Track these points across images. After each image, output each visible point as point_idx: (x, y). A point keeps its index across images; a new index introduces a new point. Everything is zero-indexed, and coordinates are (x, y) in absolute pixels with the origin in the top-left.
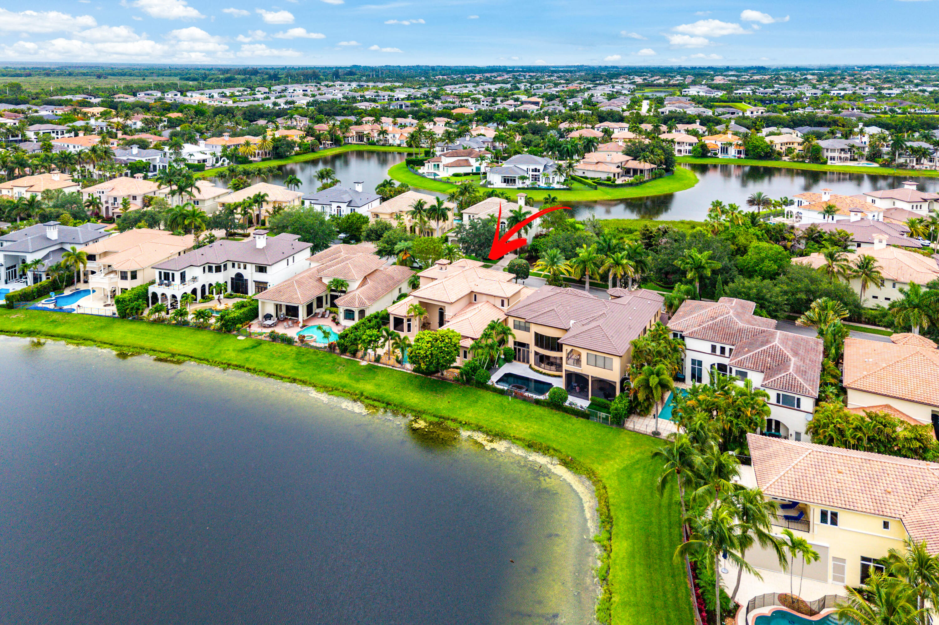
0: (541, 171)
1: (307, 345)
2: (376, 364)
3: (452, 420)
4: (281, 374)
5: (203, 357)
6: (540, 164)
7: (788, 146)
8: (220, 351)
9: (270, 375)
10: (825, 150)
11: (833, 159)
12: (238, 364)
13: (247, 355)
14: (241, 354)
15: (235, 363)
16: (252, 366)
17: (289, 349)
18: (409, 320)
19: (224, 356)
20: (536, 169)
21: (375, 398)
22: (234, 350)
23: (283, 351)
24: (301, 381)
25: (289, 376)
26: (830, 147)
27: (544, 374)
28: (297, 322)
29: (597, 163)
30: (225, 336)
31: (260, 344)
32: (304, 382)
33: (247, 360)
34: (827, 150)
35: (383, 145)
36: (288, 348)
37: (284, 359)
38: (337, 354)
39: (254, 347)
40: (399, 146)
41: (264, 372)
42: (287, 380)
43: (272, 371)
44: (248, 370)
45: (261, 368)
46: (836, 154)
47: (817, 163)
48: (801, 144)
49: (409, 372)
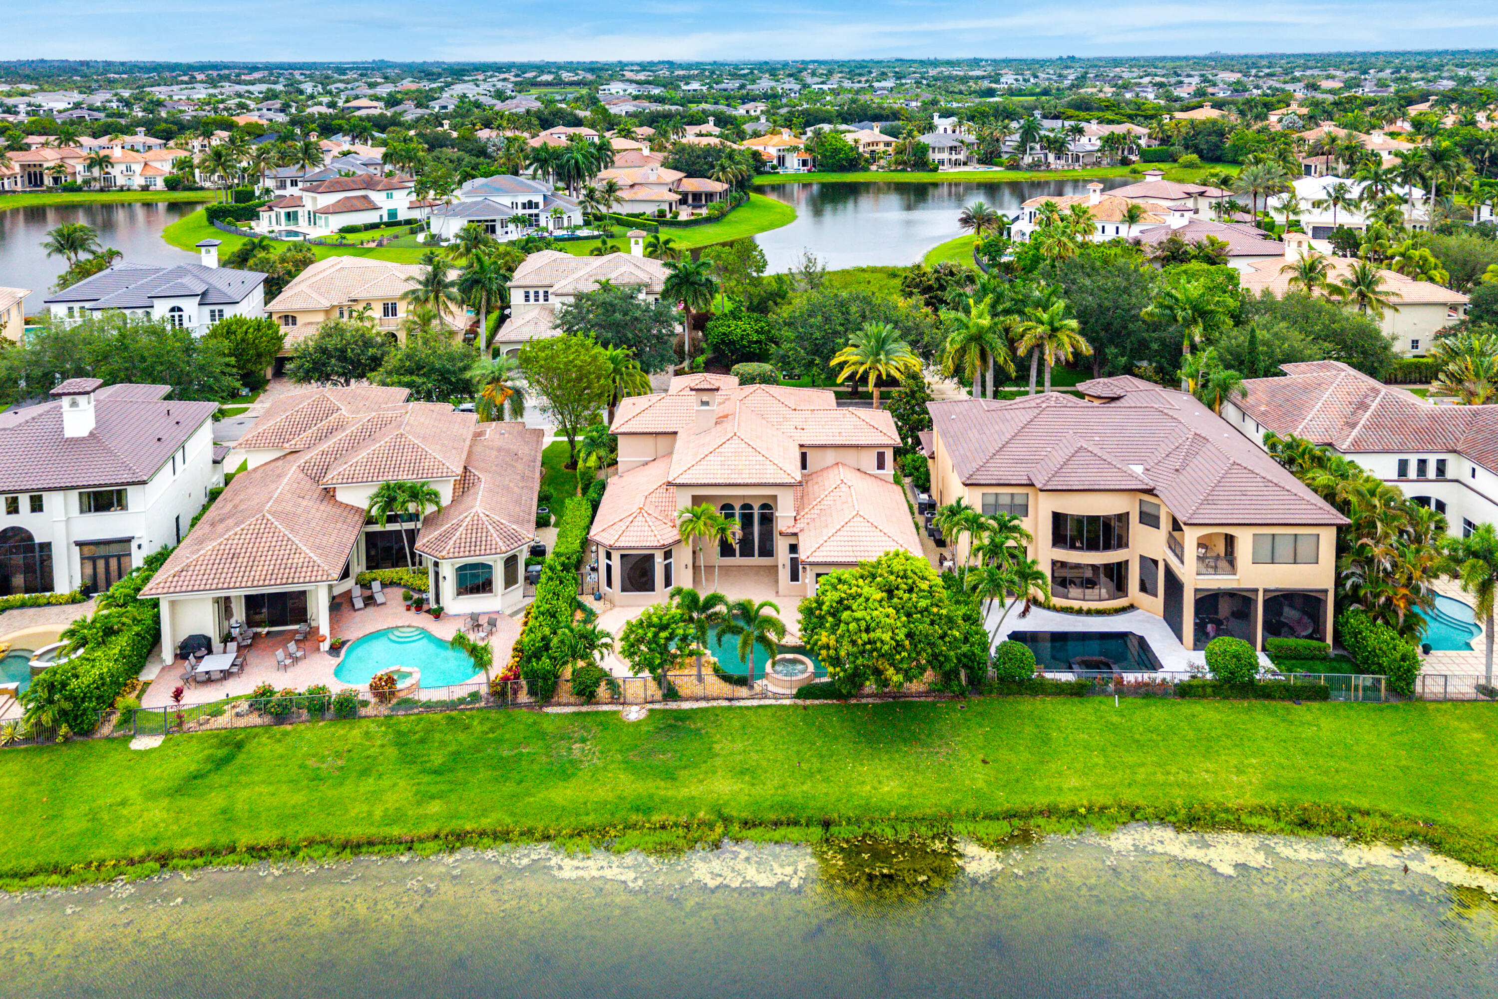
0: (541, 206)
1: (408, 704)
2: (673, 705)
3: (1041, 813)
4: (395, 831)
5: (29, 864)
6: (536, 191)
7: (871, 148)
8: (93, 817)
9: (355, 847)
10: (931, 150)
11: (942, 162)
12: (201, 844)
13: (218, 800)
14: (184, 802)
15: (187, 844)
16: (266, 836)
17: (356, 732)
18: (668, 555)
19: (121, 833)
20: (530, 202)
21: (773, 816)
22: (151, 796)
23: (340, 746)
24: (482, 834)
25: (431, 828)
26: (937, 145)
27: (1100, 613)
28: (311, 637)
29: (632, 186)
30: (76, 751)
31: (239, 746)
32: (502, 836)
33: (227, 815)
34: (934, 149)
35: (102, 190)
36: (353, 733)
37: (365, 773)
38: (528, 706)
39: (220, 763)
40: (145, 188)
41: (328, 843)
42: (432, 845)
43: (357, 832)
44: (258, 852)
45: (306, 832)
46: (945, 156)
47: (924, 171)
48: (888, 144)
49: (787, 702)
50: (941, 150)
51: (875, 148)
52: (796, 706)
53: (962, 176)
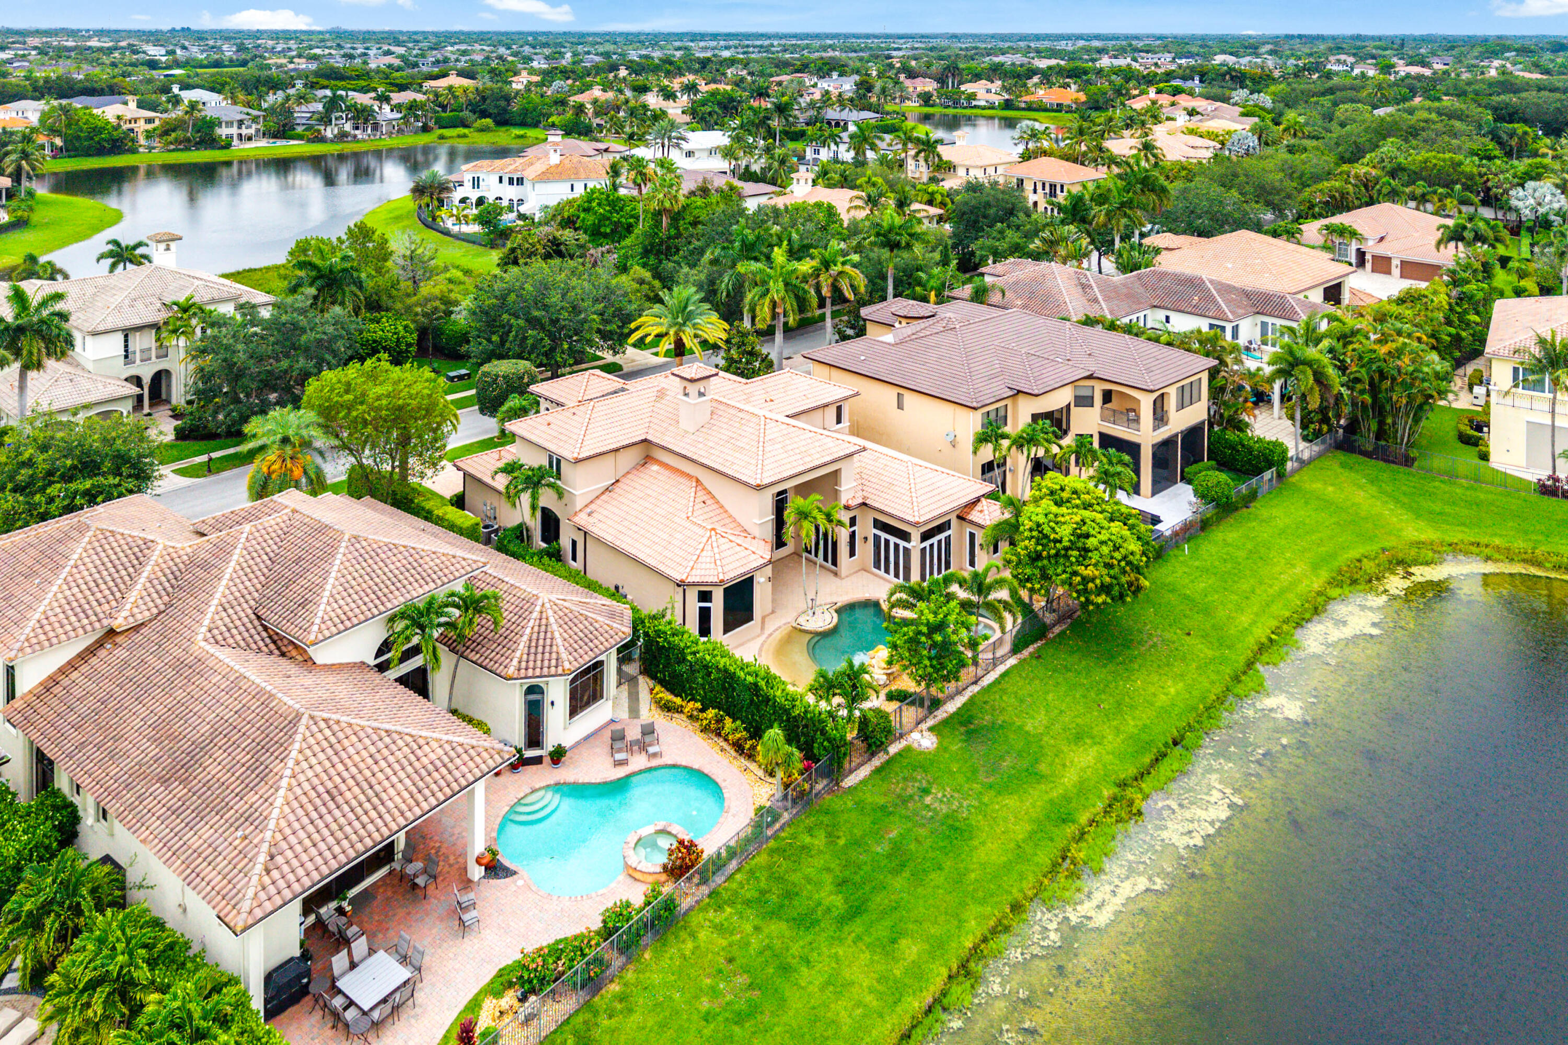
7: (130, 126)
11: (231, 138)
26: (224, 118)
46: (234, 131)
47: (213, 148)
48: (149, 121)
49: (1012, 661)
50: (229, 124)
51: (133, 125)
52: (1022, 662)
53: (252, 153)
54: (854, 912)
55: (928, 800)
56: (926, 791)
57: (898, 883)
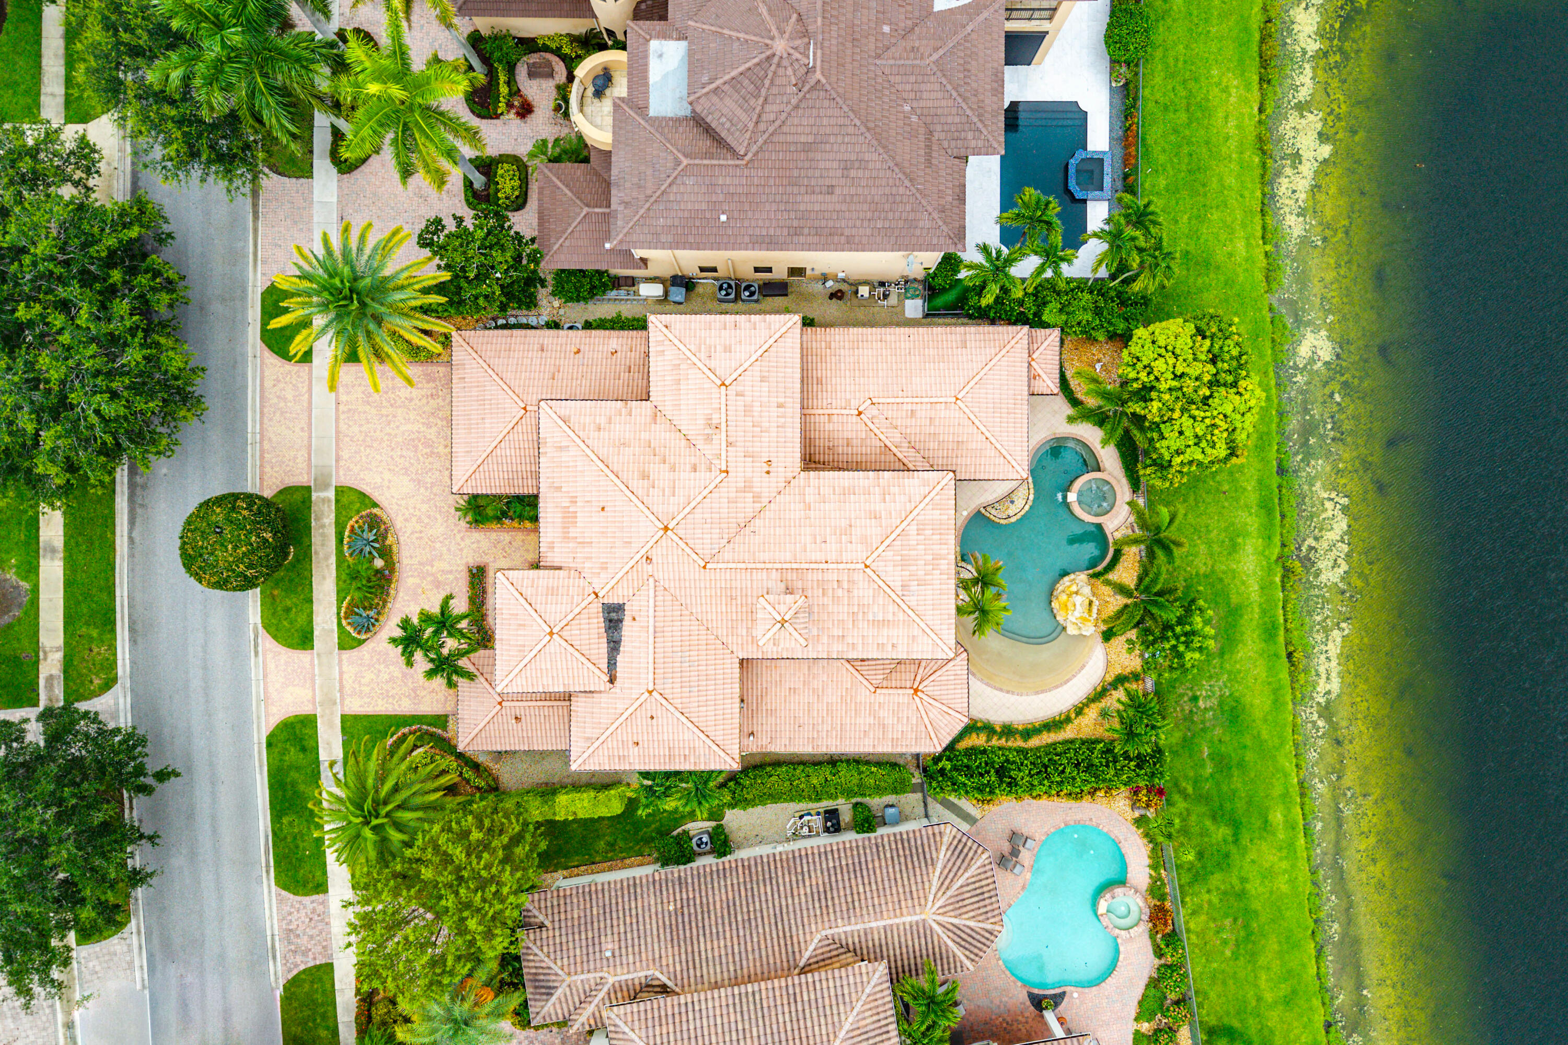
37: (1240, 896)
54: (1236, 825)
55: (1201, 704)
56: (1195, 699)
57: (1237, 782)
